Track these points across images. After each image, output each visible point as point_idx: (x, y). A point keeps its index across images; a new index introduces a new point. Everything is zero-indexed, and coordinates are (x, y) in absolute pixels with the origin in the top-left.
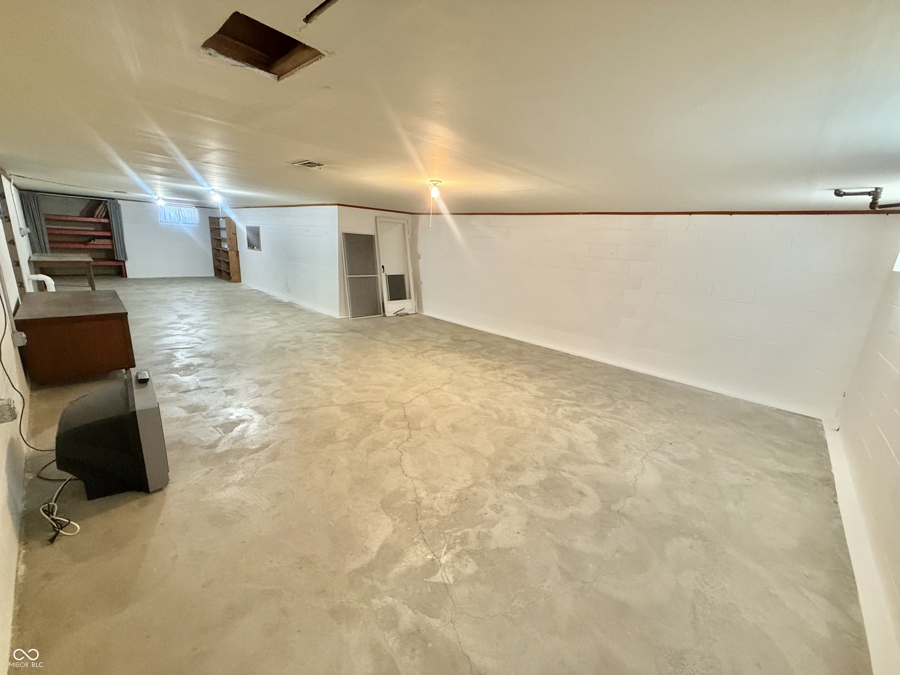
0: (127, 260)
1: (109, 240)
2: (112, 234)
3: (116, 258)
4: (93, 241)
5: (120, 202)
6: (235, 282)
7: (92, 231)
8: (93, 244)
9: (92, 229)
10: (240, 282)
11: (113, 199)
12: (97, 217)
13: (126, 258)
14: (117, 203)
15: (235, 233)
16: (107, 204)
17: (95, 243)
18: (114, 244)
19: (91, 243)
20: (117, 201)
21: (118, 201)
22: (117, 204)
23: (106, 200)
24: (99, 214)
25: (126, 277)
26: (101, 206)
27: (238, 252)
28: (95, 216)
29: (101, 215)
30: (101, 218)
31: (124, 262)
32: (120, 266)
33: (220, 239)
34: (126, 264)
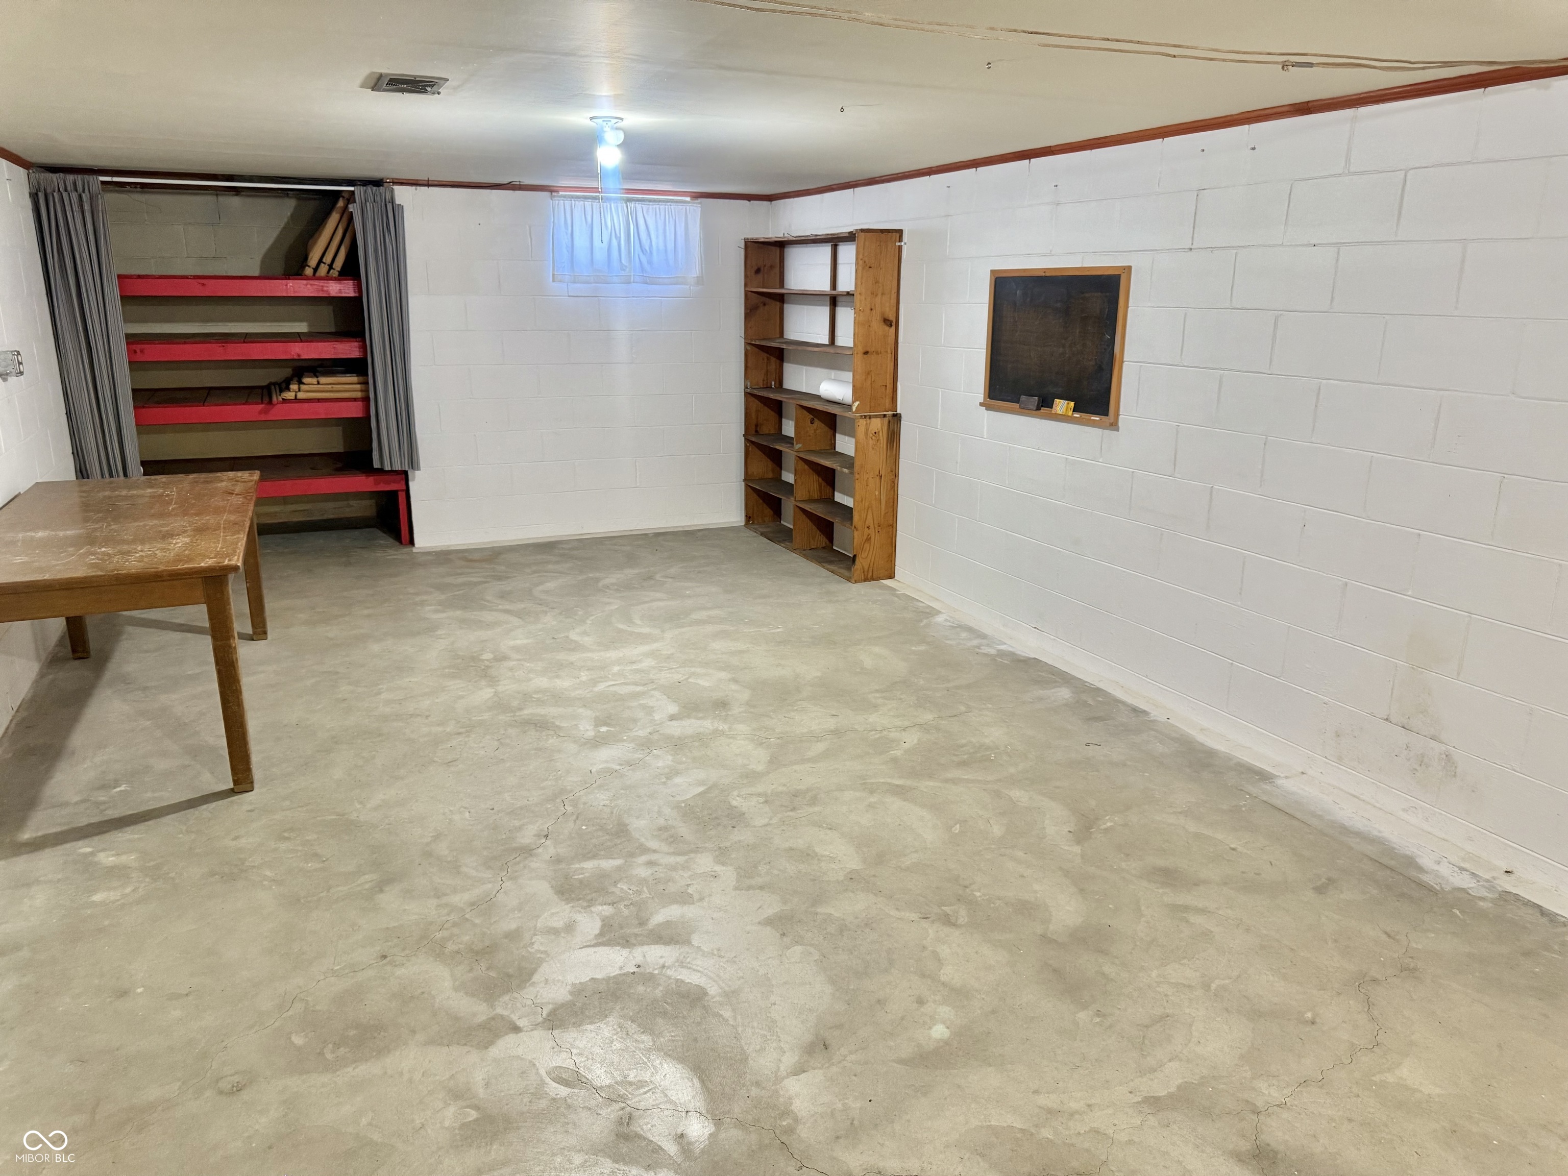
0: (419, 469)
1: (354, 379)
2: (364, 348)
3: (376, 464)
4: (294, 387)
5: (402, 195)
6: (870, 577)
7: (298, 337)
8: (296, 400)
9: (302, 327)
10: (891, 576)
11: (378, 183)
12: (314, 277)
13: (414, 463)
14: (392, 201)
15: (892, 318)
16: (351, 208)
17: (301, 395)
18: (372, 396)
19: (290, 395)
20: (392, 191)
21: (397, 188)
22: (389, 207)
23: (352, 189)
24: (320, 261)
25: (412, 542)
26: (334, 218)
27: (897, 417)
28: (309, 271)
29: (331, 267)
30: (327, 278)
31: (404, 476)
32: (393, 495)
33: (781, 351)
34: (412, 485)
